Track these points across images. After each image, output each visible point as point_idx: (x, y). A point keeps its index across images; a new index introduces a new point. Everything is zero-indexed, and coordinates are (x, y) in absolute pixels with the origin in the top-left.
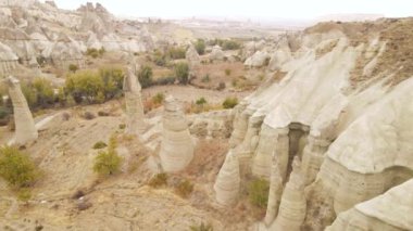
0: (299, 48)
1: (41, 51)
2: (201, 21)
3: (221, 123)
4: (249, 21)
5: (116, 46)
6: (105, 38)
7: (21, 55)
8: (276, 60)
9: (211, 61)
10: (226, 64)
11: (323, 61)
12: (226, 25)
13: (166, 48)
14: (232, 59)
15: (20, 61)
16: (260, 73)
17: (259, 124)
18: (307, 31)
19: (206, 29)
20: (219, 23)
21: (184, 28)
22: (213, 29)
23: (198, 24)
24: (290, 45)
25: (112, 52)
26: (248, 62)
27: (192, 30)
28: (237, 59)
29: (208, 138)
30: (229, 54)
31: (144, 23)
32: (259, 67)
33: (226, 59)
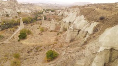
0: (69, 11)
1: (7, 13)
2: (42, 4)
3: (59, 23)
4: (56, 4)
5: (24, 11)
6: (21, 9)
7: (3, 14)
8: (65, 14)
9: (49, 15)
10: (53, 15)
11: (73, 14)
12: (49, 5)
13: (37, 12)
14: (54, 14)
15: (3, 15)
16: (61, 17)
17: (65, 22)
18: (71, 7)
19: (44, 6)
20: (47, 4)
21: (39, 6)
22: (46, 6)
23: (41, 5)
24: (68, 11)
25: (23, 13)
26: (58, 15)
27: (41, 6)
28: (55, 14)
29: (57, 26)
30: (53, 13)
31: (27, 4)
32: (61, 16)
33: (52, 14)
